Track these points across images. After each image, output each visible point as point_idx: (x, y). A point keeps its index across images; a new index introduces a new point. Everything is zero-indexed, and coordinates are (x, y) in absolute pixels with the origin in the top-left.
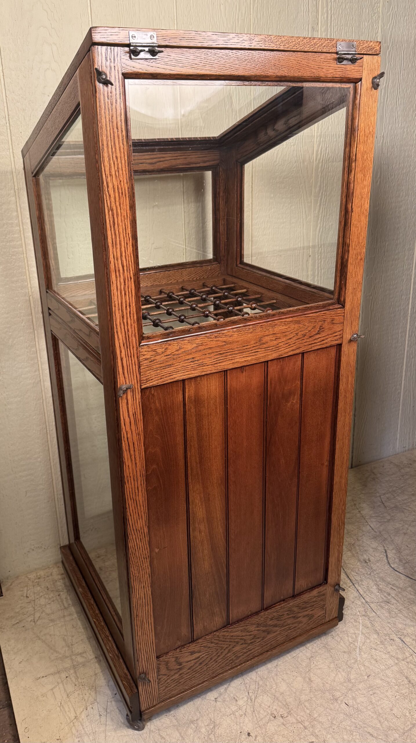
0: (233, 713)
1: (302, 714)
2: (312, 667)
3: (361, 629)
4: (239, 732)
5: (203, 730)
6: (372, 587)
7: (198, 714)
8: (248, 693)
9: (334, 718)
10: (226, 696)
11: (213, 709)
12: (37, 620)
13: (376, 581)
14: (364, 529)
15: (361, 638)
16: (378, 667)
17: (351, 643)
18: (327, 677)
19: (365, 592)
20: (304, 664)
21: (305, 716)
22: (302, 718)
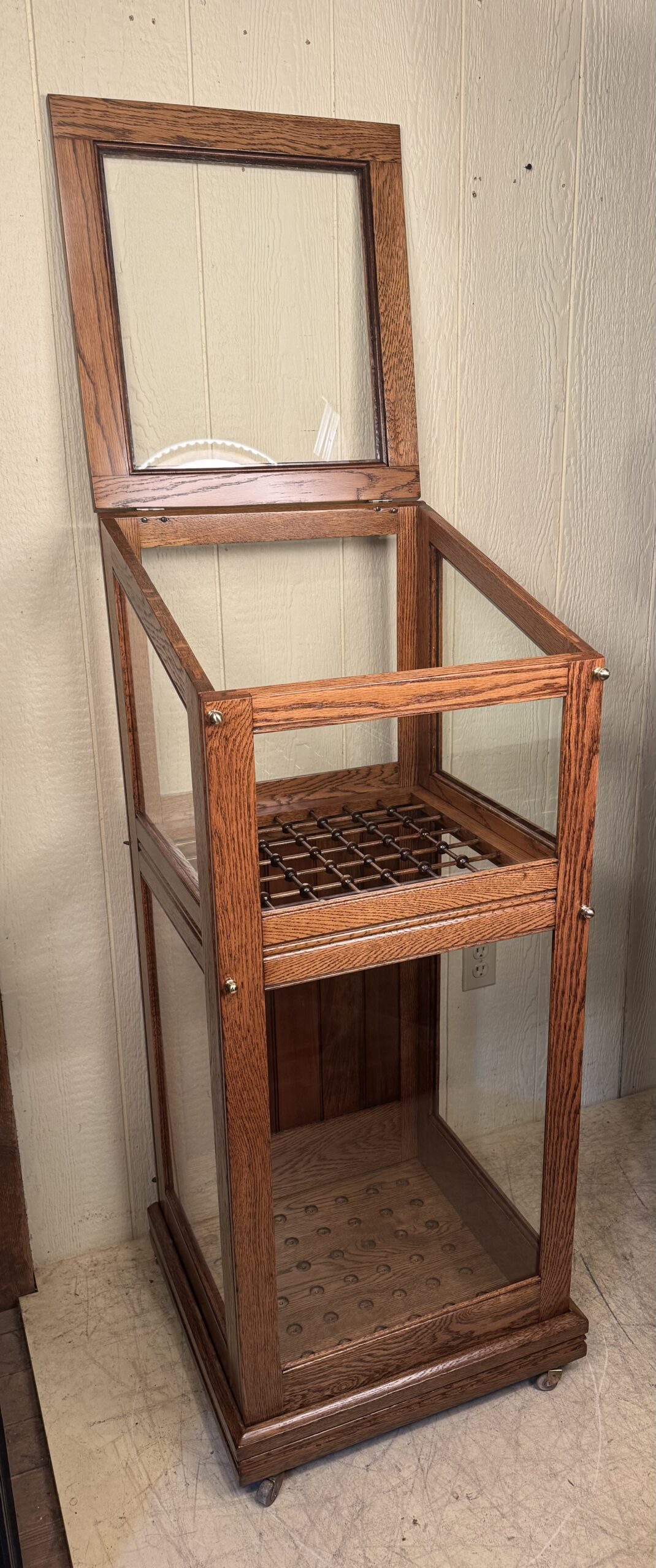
0: (394, 1489)
1: (500, 1495)
2: (522, 1424)
3: (605, 1367)
4: (400, 1518)
5: (345, 1513)
6: (630, 1300)
7: (338, 1488)
8: (419, 1459)
9: (549, 1503)
10: (383, 1463)
11: (362, 1481)
12: (92, 1333)
13: (639, 1290)
14: (629, 1203)
15: (604, 1381)
16: (626, 1427)
17: (589, 1388)
18: (544, 1440)
19: (619, 1308)
20: (510, 1418)
21: (504, 1499)
22: (499, 1501)
